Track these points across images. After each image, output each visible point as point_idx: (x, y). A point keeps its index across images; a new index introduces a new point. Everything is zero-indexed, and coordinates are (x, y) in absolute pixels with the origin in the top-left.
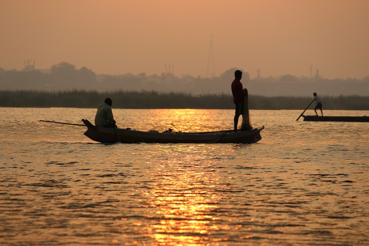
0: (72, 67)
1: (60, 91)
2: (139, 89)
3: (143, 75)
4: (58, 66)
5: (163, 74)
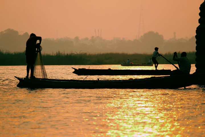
4: (5, 32)
5: (93, 37)
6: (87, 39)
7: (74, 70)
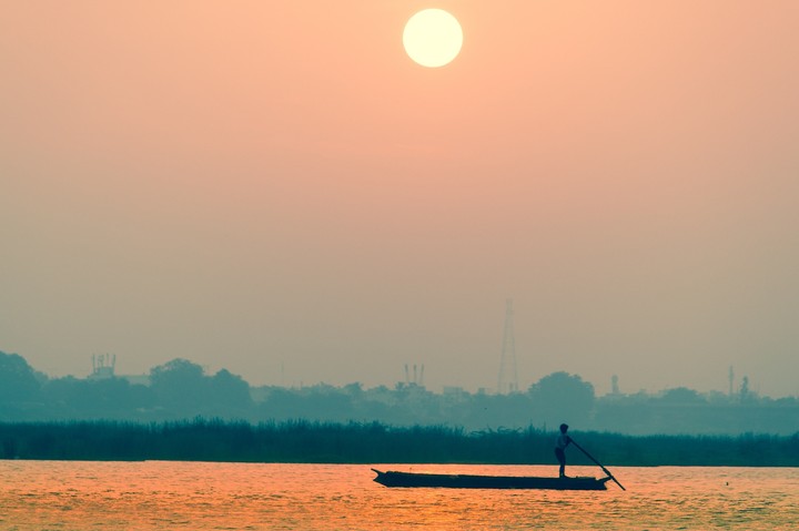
0: (197, 370)
1: (166, 423)
2: (343, 420)
3: (356, 387)
4: (166, 368)
5: (401, 384)
6: (383, 389)
7: (376, 475)
